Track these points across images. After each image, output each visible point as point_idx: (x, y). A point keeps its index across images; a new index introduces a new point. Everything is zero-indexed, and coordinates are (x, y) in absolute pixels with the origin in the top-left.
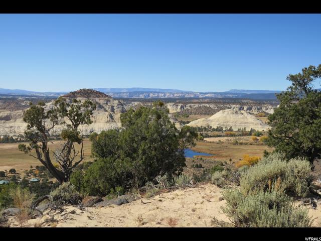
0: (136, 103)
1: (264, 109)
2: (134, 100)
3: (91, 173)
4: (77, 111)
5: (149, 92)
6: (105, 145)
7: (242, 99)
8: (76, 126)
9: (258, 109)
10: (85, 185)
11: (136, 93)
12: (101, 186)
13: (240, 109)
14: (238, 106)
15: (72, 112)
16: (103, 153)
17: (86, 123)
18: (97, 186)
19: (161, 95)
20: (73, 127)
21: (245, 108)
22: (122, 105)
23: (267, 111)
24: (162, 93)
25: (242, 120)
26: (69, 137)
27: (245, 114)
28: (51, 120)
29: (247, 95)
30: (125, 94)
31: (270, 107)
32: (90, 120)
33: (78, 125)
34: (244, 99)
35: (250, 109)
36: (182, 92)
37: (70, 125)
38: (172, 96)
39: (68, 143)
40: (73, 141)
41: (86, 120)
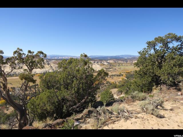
0: (54, 61)
1: (103, 63)
2: (53, 60)
3: (41, 99)
4: (32, 60)
5: (59, 56)
6: (49, 81)
7: (94, 59)
8: (31, 70)
9: (101, 63)
10: (37, 108)
11: (53, 57)
12: (48, 108)
13: (94, 63)
14: (93, 62)
15: (27, 60)
16: (48, 86)
17: (39, 68)
18: (45, 108)
19: (64, 58)
20: (29, 71)
21: (96, 62)
22: (48, 61)
23: (104, 63)
24: (64, 57)
25: (95, 67)
26: (26, 79)
27: (96, 65)
28: (10, 66)
29: (96, 57)
30: (49, 57)
31: (105, 62)
32: (42, 65)
33: (33, 69)
34: (96, 59)
35: (98, 62)
36: (72, 56)
37: (26, 70)
38: (68, 58)
39: (25, 82)
40: (29, 81)
41: (39, 66)
